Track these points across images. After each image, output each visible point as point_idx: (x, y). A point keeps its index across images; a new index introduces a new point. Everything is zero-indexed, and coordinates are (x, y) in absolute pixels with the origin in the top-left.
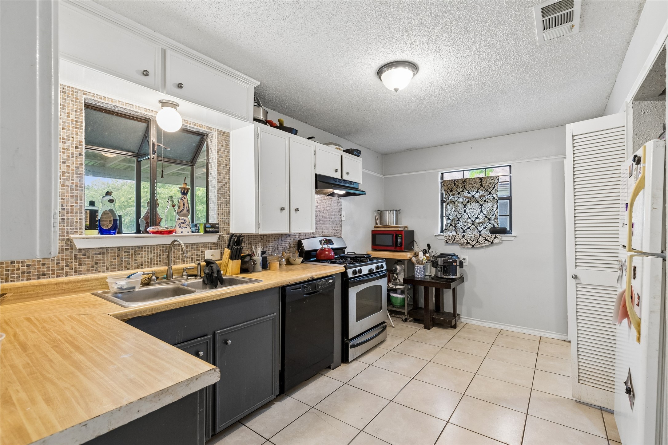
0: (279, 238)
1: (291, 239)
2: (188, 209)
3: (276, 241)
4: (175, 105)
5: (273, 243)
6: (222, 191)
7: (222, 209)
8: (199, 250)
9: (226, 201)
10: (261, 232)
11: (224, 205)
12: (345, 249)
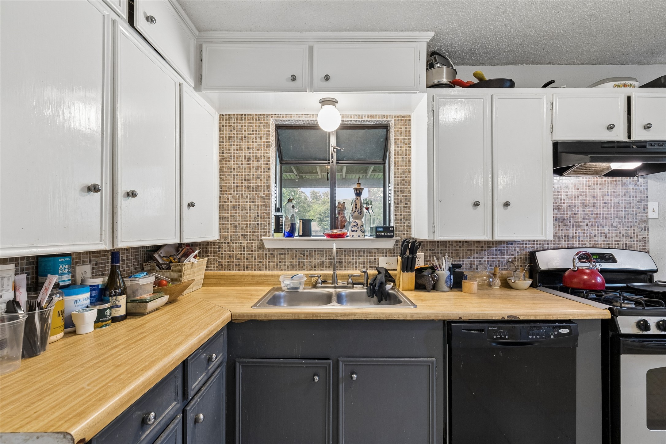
0: (491, 247)
1: (515, 250)
2: (360, 211)
3: (485, 250)
4: (333, 102)
5: (480, 253)
6: (401, 188)
7: (401, 209)
8: (372, 256)
9: (406, 199)
10: (438, 238)
11: (403, 204)
12: (654, 274)
